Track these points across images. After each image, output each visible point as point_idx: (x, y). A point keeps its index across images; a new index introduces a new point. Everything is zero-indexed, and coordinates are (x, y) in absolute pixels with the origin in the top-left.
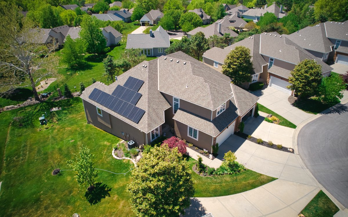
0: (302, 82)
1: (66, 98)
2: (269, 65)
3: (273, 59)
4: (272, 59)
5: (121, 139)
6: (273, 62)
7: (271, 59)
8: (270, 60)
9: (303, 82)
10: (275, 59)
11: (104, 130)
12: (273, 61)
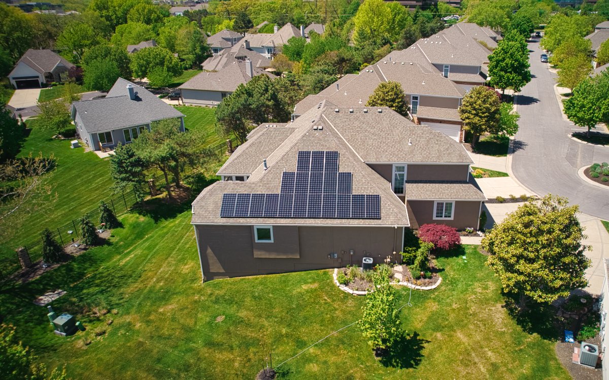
0: (483, 117)
1: (56, 266)
2: (413, 107)
3: (417, 97)
4: (415, 97)
5: (327, 270)
6: (418, 101)
7: (413, 97)
8: (413, 99)
9: (485, 117)
10: (421, 97)
11: (267, 274)
12: (417, 99)
